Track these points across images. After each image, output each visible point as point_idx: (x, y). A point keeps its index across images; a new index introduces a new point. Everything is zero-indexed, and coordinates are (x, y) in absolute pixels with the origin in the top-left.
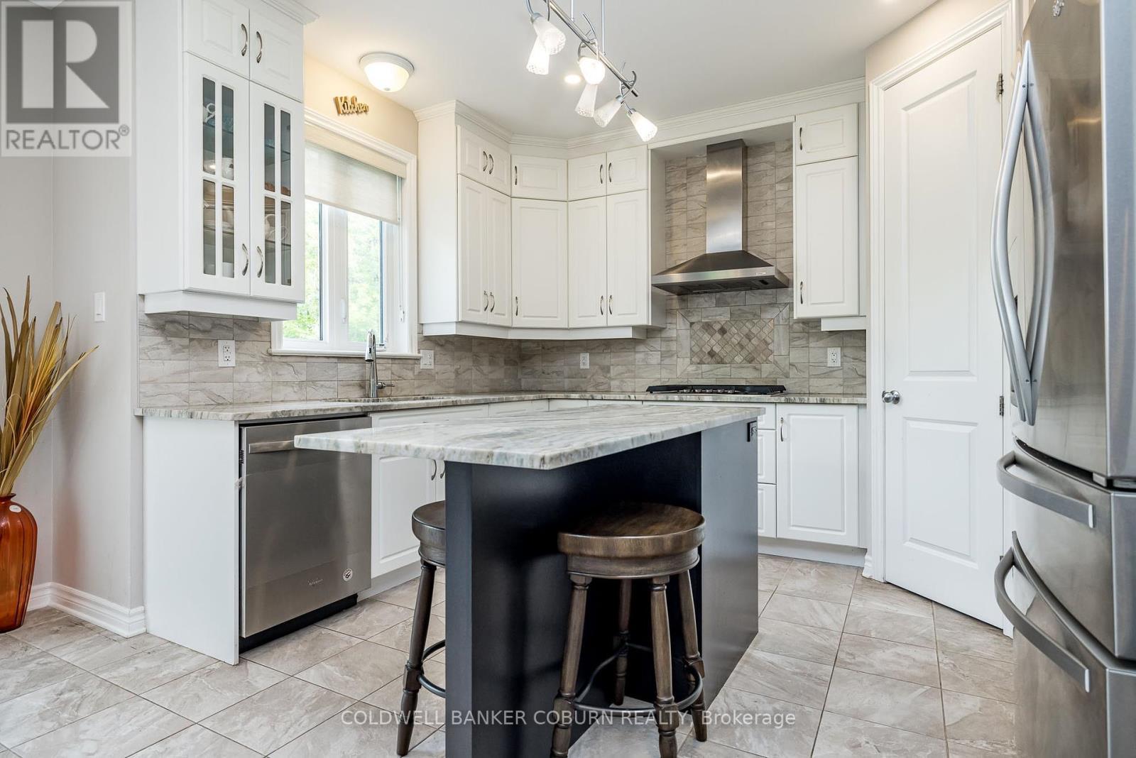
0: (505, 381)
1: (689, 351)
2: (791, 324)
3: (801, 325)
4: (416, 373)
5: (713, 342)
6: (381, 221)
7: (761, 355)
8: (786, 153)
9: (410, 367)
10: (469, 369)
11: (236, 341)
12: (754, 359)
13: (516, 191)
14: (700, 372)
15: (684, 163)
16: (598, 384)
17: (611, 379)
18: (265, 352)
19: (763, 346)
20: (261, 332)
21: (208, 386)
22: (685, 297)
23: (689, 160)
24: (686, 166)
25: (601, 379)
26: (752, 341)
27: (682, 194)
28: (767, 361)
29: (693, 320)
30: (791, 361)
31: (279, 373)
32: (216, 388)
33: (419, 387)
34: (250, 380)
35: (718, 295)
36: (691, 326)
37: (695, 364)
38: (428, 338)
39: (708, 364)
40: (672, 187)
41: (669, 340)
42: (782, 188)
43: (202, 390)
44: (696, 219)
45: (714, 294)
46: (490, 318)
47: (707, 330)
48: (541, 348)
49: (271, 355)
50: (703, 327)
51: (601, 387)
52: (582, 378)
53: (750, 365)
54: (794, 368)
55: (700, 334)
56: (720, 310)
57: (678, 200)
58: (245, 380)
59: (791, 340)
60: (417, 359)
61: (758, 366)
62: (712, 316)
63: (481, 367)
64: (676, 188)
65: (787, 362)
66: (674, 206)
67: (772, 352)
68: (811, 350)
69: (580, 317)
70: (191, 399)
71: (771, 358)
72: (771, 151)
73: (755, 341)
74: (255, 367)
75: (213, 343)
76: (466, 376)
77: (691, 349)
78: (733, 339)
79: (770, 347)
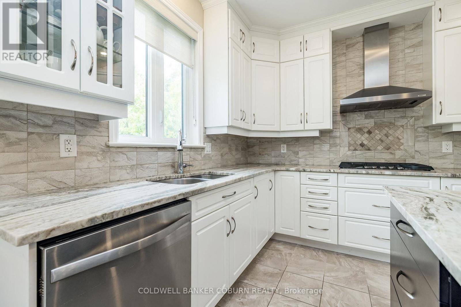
0: (242, 159)
1: (347, 143)
2: (416, 128)
3: (423, 128)
4: (203, 156)
5: (363, 138)
6: (183, 64)
7: (395, 145)
8: (412, 31)
9: (199, 153)
10: (227, 153)
11: (77, 135)
12: (390, 148)
13: (254, 56)
14: (355, 155)
15: (345, 42)
16: (292, 161)
17: (299, 158)
18: (104, 145)
19: (397, 140)
20: (100, 129)
21: (48, 174)
22: (345, 114)
23: (347, 40)
24: (346, 43)
25: (293, 158)
26: (389, 138)
27: (343, 58)
28: (399, 149)
29: (350, 127)
30: (415, 150)
31: (115, 160)
32: (58, 175)
33: (204, 165)
34: (91, 166)
35: (366, 113)
36: (349, 130)
37: (351, 150)
38: (208, 136)
39: (360, 150)
40: (337, 55)
41: (335, 137)
42: (409, 51)
43: (43, 178)
44: (352, 71)
45: (364, 112)
46: (242, 125)
47: (359, 132)
48: (258, 142)
49: (108, 146)
50: (357, 130)
51: (294, 162)
52: (282, 157)
53: (387, 151)
54: (419, 153)
55: (355, 134)
56: (367, 121)
57: (341, 62)
58: (86, 167)
59: (416, 137)
60: (203, 149)
61: (393, 152)
62: (362, 124)
63: (232, 152)
64: (339, 55)
65: (413, 150)
66: (338, 65)
67: (403, 144)
68: (429, 142)
69: (287, 125)
70: (30, 187)
71: (402, 147)
72: (401, 31)
73: (390, 138)
74: (96, 156)
75: (55, 136)
76: (226, 157)
77: (349, 142)
78: (376, 137)
79: (401, 141)
